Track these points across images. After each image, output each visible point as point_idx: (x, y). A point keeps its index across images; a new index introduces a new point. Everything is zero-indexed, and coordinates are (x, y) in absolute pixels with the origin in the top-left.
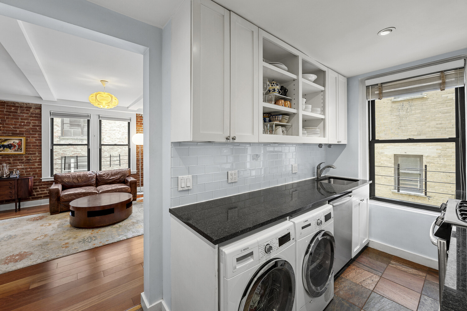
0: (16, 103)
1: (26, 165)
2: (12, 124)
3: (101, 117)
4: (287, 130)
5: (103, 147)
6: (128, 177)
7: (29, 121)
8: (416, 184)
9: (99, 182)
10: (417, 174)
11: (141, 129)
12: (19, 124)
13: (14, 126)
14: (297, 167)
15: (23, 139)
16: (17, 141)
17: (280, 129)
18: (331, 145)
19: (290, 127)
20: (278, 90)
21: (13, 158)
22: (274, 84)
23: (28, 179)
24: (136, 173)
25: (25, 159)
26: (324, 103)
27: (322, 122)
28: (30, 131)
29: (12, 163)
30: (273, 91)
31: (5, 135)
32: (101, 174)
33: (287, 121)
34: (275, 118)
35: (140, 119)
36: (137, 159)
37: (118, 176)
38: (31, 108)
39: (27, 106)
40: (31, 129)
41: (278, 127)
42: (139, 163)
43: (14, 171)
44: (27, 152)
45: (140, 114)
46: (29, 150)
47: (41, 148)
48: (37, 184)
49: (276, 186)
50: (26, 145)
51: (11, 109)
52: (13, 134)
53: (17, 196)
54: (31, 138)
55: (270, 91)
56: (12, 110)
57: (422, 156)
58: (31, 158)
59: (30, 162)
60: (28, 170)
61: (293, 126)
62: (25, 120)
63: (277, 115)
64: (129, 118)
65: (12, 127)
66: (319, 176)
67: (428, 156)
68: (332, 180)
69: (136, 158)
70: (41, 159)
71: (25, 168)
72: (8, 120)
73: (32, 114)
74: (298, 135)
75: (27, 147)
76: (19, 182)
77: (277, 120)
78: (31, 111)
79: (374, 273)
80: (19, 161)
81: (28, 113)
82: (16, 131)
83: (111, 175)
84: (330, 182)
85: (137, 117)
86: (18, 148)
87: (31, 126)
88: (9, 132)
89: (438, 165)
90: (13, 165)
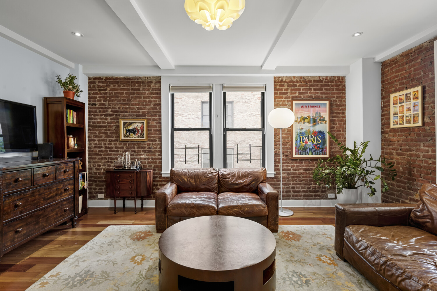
0: (139, 78)
1: (148, 155)
2: (136, 105)
3: (226, 87)
5: (228, 133)
6: (262, 182)
7: (150, 99)
9: (221, 186)
11: (281, 103)
12: (142, 104)
13: (137, 106)
15: (145, 122)
16: (140, 125)
21: (137, 146)
23: (146, 173)
24: (274, 176)
25: (147, 147)
28: (151, 112)
29: (136, 151)
31: (130, 117)
32: (225, 173)
35: (280, 86)
36: (275, 152)
37: (247, 180)
38: (151, 82)
39: (149, 80)
40: (153, 109)
42: (279, 159)
43: (136, 161)
44: (149, 139)
45: (280, 77)
46: (150, 135)
47: (161, 134)
48: (158, 179)
50: (148, 130)
51: (135, 85)
52: (137, 116)
53: (135, 193)
54: (152, 121)
56: (136, 87)
58: (153, 146)
59: (151, 151)
60: (150, 161)
62: (147, 98)
64: (262, 86)
65: (136, 108)
69: (273, 151)
70: (161, 148)
71: (147, 158)
72: (132, 99)
73: (153, 90)
75: (149, 132)
76: (138, 175)
78: (152, 86)
80: (142, 150)
81: (149, 90)
82: (139, 112)
83: (237, 177)
85: (275, 82)
86: (141, 134)
87: (152, 106)
88: (134, 114)
90: (137, 153)
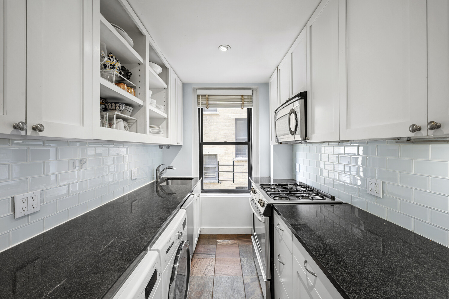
4: (130, 125)
8: (214, 174)
10: (214, 167)
14: (137, 172)
17: (122, 123)
18: (170, 147)
19: (134, 123)
20: (118, 69)
22: (112, 57)
26: (167, 101)
27: (165, 122)
30: (111, 68)
33: (130, 113)
34: (116, 106)
41: (119, 120)
49: (112, 200)
55: (107, 66)
57: (217, 154)
61: (138, 121)
63: (118, 103)
66: (159, 178)
67: (220, 155)
68: (170, 181)
74: (145, 133)
77: (119, 110)
79: (210, 257)
84: (168, 184)
89: (225, 160)
